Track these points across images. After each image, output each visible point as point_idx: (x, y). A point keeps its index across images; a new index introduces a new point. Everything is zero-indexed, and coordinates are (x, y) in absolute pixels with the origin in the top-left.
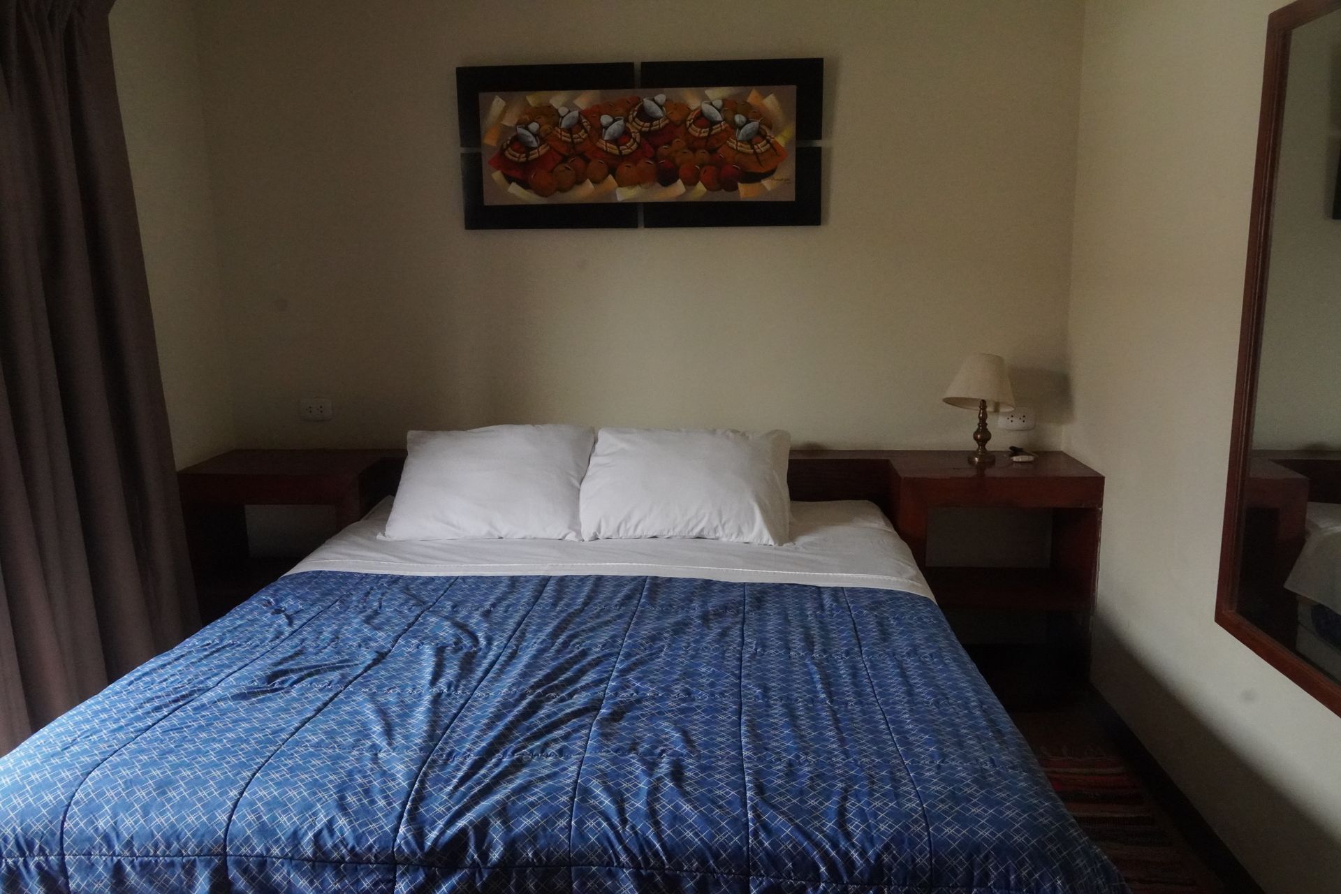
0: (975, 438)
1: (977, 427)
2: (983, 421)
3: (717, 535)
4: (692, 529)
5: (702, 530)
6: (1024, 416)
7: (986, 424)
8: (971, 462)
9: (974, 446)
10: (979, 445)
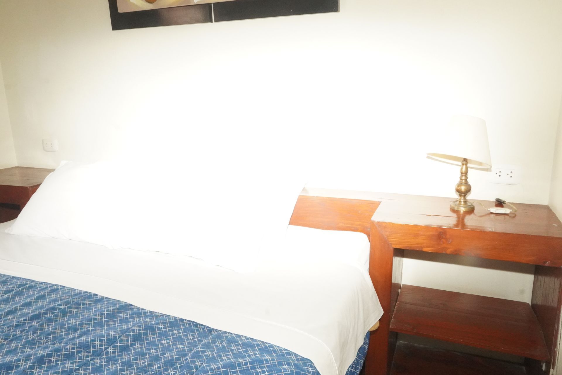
0: (458, 190)
2: (465, 174)
6: (511, 172)
10: (461, 196)
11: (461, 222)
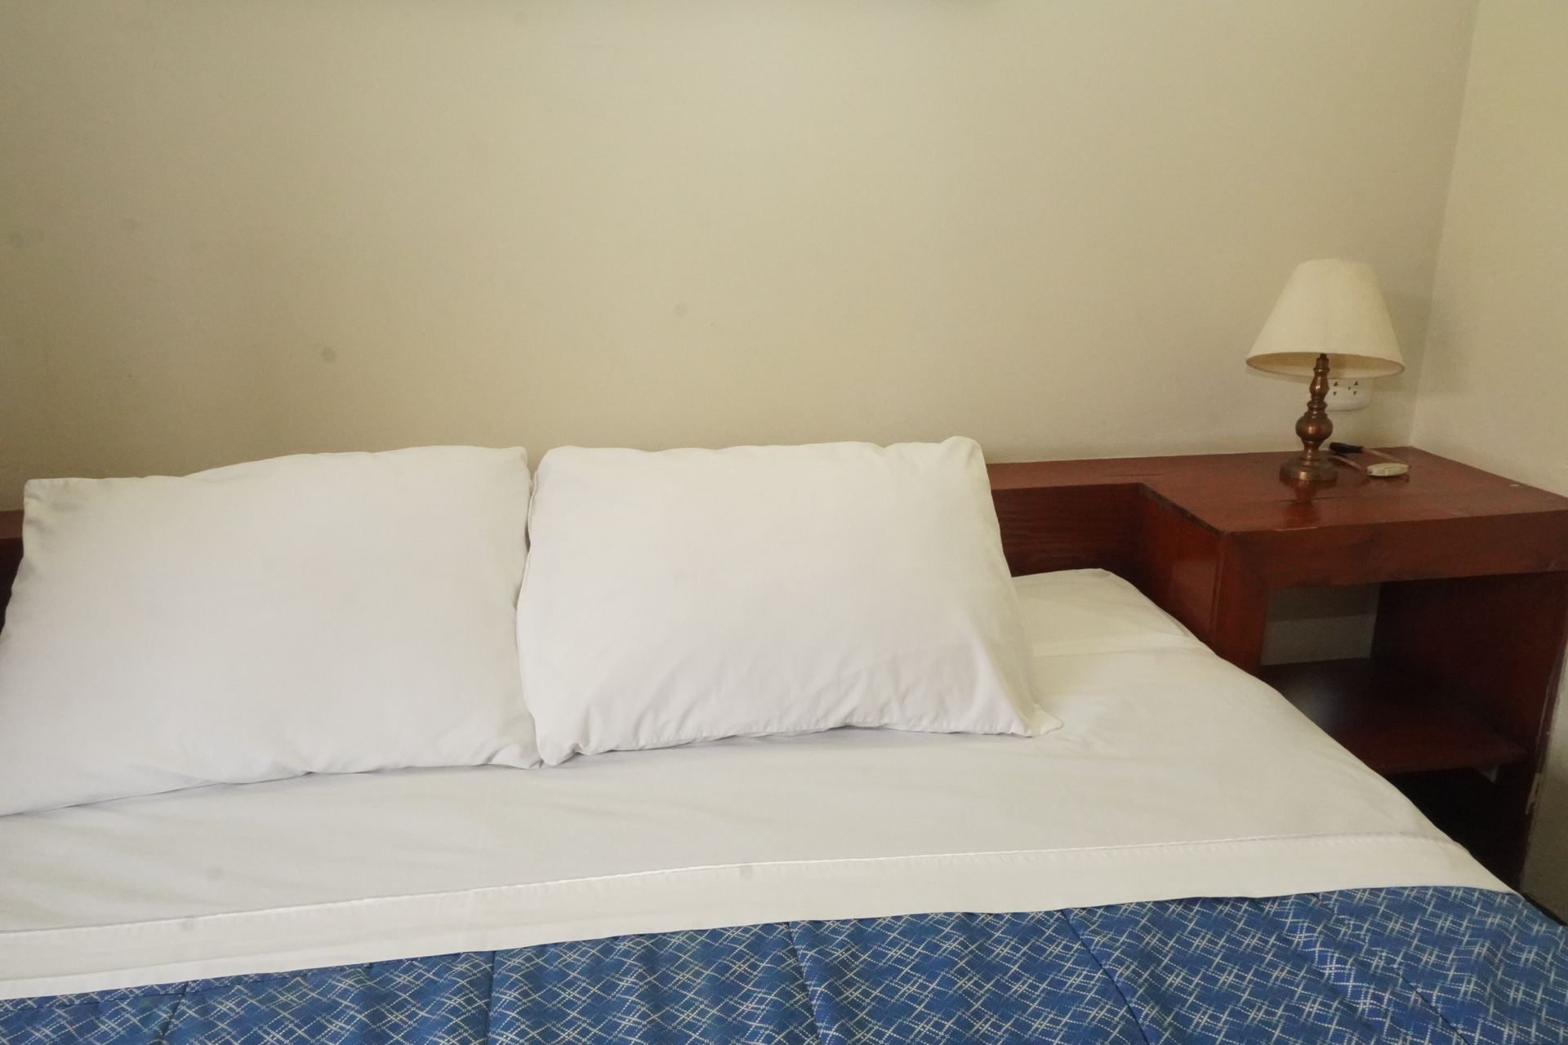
0: (1301, 432)
1: (1306, 409)
2: (1318, 398)
3: (885, 720)
4: (826, 716)
5: (851, 714)
6: (1356, 384)
7: (1325, 405)
8: (1287, 477)
9: (1296, 445)
10: (1307, 446)
11: (1303, 505)
